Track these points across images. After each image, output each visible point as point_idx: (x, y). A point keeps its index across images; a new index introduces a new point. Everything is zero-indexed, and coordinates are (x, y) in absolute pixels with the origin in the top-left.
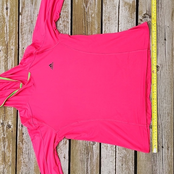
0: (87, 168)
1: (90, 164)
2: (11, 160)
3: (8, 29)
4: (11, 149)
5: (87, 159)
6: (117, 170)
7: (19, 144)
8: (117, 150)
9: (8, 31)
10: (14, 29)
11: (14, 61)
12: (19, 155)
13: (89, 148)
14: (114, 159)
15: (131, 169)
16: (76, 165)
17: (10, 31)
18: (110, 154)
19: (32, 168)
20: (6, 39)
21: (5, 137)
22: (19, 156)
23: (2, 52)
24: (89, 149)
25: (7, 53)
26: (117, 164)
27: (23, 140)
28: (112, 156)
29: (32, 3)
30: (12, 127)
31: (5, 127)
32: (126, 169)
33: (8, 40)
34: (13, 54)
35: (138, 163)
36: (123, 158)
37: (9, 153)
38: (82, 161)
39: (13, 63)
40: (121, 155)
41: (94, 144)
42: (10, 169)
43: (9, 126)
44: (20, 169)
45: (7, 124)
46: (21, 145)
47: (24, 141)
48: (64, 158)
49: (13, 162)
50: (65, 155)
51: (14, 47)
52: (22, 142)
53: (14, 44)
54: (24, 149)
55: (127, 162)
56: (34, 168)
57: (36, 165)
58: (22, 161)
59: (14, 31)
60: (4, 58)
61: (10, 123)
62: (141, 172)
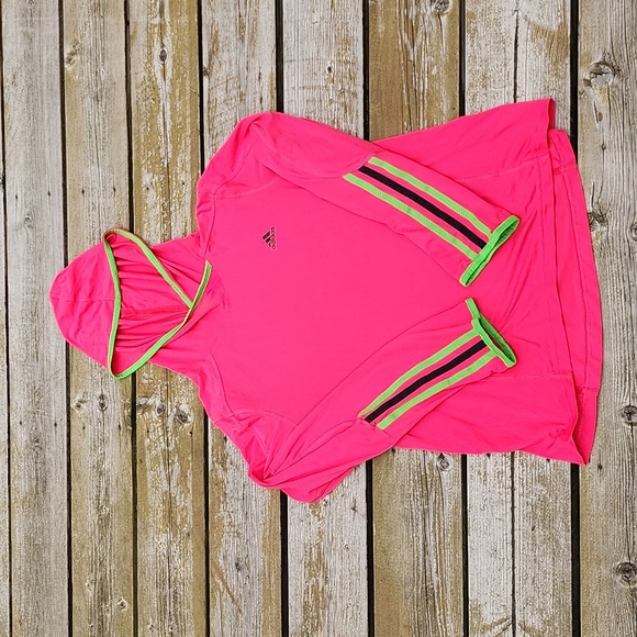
0: (425, 538)
1: (434, 527)
2: (190, 519)
3: (168, 121)
4: (190, 486)
5: (425, 512)
6: (517, 544)
7: (214, 470)
8: (516, 486)
9: (168, 128)
10: (188, 120)
11: (189, 217)
12: (213, 504)
13: (429, 480)
14: (509, 510)
15: (562, 541)
16: (389, 531)
17: (174, 126)
18: (496, 497)
19: (257, 541)
20: (162, 151)
21: (170, 449)
22: (216, 507)
23: (152, 191)
24: (429, 483)
25: (167, 194)
26: (516, 527)
27: (224, 458)
28: (501, 502)
29: (242, 38)
30: (190, 419)
31: (170, 421)
32: (546, 540)
33: (170, 156)
34: (188, 199)
35: (583, 522)
36: (534, 507)
37: (185, 498)
38: (409, 519)
39: (188, 224)
40: (530, 500)
41: (443, 468)
42: (190, 545)
43: (182, 418)
44: (220, 544)
45: (175, 410)
46: (220, 472)
47: (228, 460)
48: (354, 509)
49: (196, 524)
50: (355, 501)
51: (189, 176)
52: (223, 464)
53: (188, 166)
54: (230, 486)
55: (547, 521)
56: (261, 542)
57: (268, 533)
58: (226, 522)
59: (188, 126)
60: (158, 209)
61: (184, 408)
62: (592, 549)
